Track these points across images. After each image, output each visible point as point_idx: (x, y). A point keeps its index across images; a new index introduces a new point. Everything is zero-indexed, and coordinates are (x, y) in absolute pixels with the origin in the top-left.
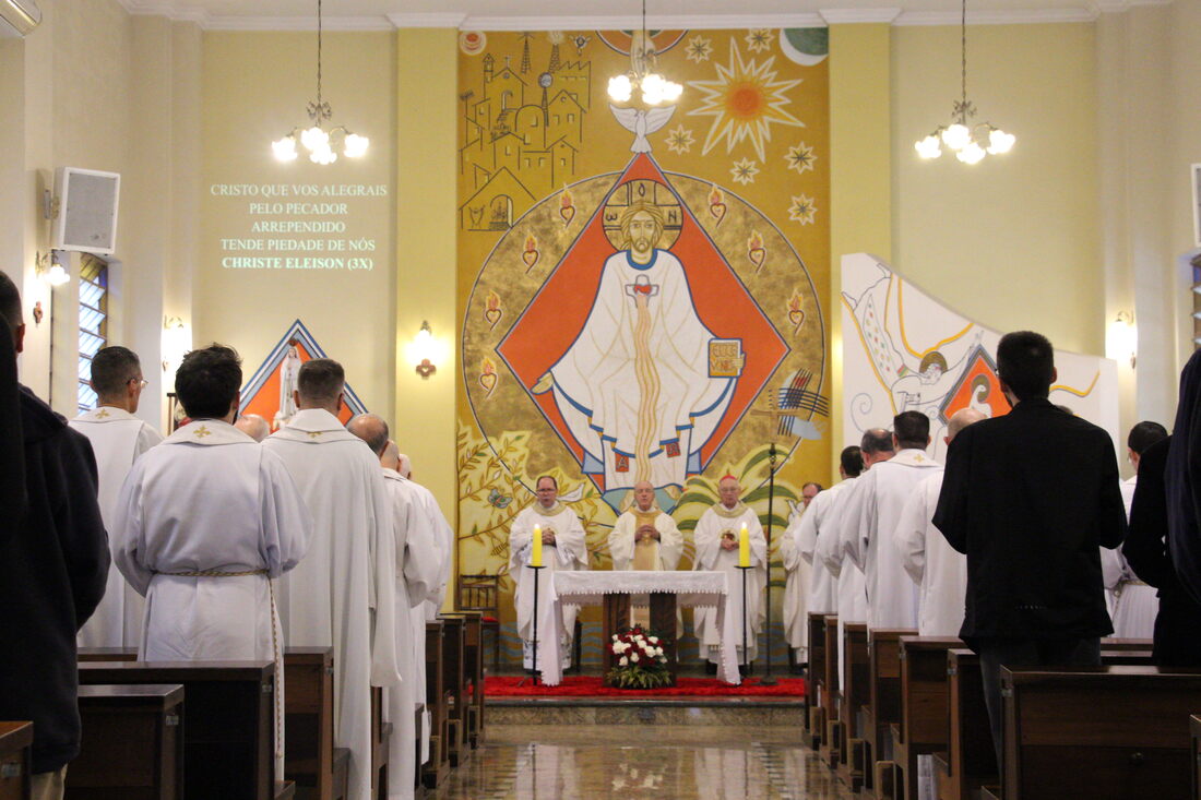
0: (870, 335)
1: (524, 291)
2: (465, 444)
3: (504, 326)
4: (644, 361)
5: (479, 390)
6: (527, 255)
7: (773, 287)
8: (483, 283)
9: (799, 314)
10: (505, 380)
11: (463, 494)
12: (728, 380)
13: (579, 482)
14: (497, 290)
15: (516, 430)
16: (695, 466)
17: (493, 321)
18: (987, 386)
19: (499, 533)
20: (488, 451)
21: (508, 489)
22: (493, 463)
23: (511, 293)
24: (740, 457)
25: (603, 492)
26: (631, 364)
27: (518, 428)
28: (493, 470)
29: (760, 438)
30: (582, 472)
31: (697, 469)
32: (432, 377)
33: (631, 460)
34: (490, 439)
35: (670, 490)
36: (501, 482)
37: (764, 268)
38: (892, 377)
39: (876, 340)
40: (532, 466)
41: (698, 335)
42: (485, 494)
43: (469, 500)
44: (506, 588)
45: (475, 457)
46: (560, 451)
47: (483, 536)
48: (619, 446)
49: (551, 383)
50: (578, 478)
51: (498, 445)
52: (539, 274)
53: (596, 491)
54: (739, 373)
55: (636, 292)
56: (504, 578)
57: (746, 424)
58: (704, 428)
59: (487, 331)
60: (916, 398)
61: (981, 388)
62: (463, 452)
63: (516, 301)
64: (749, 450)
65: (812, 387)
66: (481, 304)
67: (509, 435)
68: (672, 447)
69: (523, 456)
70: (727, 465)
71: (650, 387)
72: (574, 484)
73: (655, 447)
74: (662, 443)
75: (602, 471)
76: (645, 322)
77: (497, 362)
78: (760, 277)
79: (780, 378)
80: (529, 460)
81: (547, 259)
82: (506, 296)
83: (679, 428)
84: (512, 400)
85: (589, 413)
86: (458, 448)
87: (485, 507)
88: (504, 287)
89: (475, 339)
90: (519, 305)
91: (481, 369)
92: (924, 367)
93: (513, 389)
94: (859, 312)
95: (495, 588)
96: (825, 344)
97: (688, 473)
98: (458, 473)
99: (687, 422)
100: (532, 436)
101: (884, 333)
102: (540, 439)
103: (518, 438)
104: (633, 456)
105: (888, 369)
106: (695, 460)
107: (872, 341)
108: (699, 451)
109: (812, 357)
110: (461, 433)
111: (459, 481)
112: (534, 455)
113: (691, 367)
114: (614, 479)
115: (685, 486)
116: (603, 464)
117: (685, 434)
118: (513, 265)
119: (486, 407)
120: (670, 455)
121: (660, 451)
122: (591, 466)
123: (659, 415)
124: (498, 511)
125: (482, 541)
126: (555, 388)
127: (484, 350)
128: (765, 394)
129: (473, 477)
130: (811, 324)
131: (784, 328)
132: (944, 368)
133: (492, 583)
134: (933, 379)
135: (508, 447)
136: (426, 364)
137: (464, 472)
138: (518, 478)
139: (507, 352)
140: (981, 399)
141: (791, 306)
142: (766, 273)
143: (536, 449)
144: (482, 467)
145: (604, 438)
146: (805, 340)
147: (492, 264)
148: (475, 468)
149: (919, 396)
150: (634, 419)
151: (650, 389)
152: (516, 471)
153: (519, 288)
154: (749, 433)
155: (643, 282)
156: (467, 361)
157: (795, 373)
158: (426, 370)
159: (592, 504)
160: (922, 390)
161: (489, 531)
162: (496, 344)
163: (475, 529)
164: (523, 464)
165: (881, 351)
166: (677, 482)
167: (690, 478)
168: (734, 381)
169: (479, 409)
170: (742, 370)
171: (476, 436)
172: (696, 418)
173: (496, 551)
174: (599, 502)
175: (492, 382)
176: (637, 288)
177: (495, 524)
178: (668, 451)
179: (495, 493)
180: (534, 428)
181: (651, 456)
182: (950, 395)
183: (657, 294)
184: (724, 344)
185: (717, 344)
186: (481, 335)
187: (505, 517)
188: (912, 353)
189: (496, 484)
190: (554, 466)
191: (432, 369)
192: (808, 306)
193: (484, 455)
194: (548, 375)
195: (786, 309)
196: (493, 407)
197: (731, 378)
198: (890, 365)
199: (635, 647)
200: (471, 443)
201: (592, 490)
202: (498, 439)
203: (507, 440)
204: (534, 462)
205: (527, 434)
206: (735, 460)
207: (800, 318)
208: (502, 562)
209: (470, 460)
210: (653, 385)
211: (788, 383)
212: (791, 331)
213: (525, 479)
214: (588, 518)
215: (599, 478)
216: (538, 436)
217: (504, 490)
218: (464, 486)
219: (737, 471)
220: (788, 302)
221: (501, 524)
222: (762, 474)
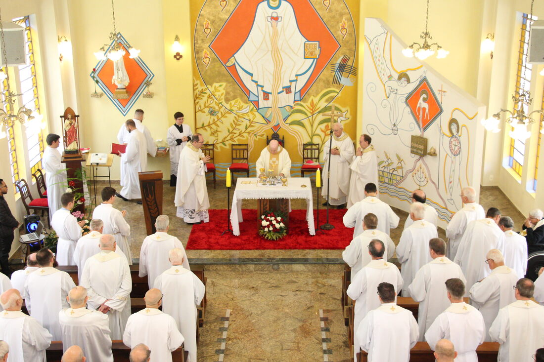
0: (376, 58)
1: (221, 20)
2: (197, 88)
3: (213, 35)
4: (275, 52)
5: (202, 65)
6: (222, 3)
7: (334, 17)
8: (202, 16)
9: (345, 30)
10: (214, 59)
11: (197, 110)
12: (313, 60)
13: (247, 105)
14: (209, 19)
15: (219, 82)
16: (298, 98)
17: (208, 34)
18: (427, 96)
19: (213, 126)
20: (207, 91)
21: (217, 108)
22: (210, 97)
23: (215, 21)
24: (317, 94)
25: (258, 109)
26: (270, 52)
27: (220, 81)
28: (210, 100)
29: (326, 85)
30: (249, 100)
31: (299, 99)
32: (181, 60)
33: (270, 95)
34: (208, 86)
35: (287, 108)
36: (213, 105)
37: (330, 9)
38: (385, 79)
39: (379, 60)
40: (227, 98)
41: (299, 40)
42: (206, 110)
43: (200, 113)
44: (217, 149)
45: (202, 94)
46: (239, 91)
47: (207, 128)
48: (264, 89)
49: (234, 61)
50: (247, 103)
51: (212, 89)
52: (227, 12)
53: (255, 108)
54: (317, 57)
55: (272, 20)
56: (216, 145)
57: (320, 79)
58: (302, 81)
59: (205, 38)
60: (395, 91)
61: (424, 96)
62: (196, 92)
63: (218, 24)
64: (321, 91)
65: (350, 63)
66: (202, 25)
67: (216, 85)
68: (288, 90)
69: (223, 93)
70: (312, 97)
71: (278, 63)
72: (245, 105)
73: (281, 89)
74: (283, 88)
75: (257, 100)
76: (276, 34)
77: (210, 52)
78: (328, 12)
79: (336, 59)
80: (226, 95)
81: (231, 5)
82: (213, 22)
83: (291, 81)
84: (217, 69)
85: (251, 75)
86: (194, 90)
87: (207, 115)
88: (212, 18)
89: (200, 42)
90: (219, 26)
91: (202, 55)
92: (400, 78)
93: (218, 64)
94: (372, 46)
95: (213, 150)
96: (356, 44)
97: (295, 101)
98: (195, 101)
99: (294, 78)
100: (226, 85)
101: (383, 59)
102: (230, 86)
103: (220, 86)
104: (271, 93)
105: (384, 75)
106: (298, 95)
107: (377, 60)
108: (300, 91)
109: (350, 50)
110: (195, 84)
111: (195, 105)
112: (227, 93)
113: (296, 55)
114: (263, 104)
115: (293, 106)
116: (258, 97)
117: (293, 84)
118: (216, 7)
119: (206, 72)
120: (287, 93)
121: (283, 91)
122: (252, 98)
123: (282, 76)
124: (213, 117)
125: (206, 130)
126: (236, 64)
127: (204, 46)
128: (329, 66)
129: (202, 102)
130: (350, 34)
131: (338, 36)
132: (408, 81)
133: (211, 147)
134: (403, 84)
135: (216, 89)
136: (178, 54)
137: (197, 101)
138: (221, 103)
139: (214, 47)
140: (424, 100)
141: (342, 26)
142: (330, 11)
143: (229, 90)
144: (205, 98)
145: (258, 86)
146: (347, 42)
147: (205, 7)
148: (202, 99)
149: (397, 90)
150: (271, 77)
151: (278, 64)
152: (220, 100)
153: (219, 18)
154: (321, 83)
155: (275, 15)
156: (196, 51)
157: (342, 57)
158: (178, 56)
159: (253, 114)
160: (398, 88)
161: (209, 125)
162: (209, 44)
163: (203, 124)
164: (223, 97)
165: (381, 66)
166: (290, 105)
167: (295, 103)
168: (316, 60)
169: (202, 73)
170: (319, 55)
171: (202, 85)
172: (298, 77)
173: (212, 134)
174: (256, 113)
175: (208, 61)
176: (272, 18)
177: (211, 122)
178: (286, 91)
179: (211, 110)
180: (227, 81)
181: (279, 93)
182: (410, 94)
183: (281, 21)
184: (311, 44)
185: (308, 44)
186: (202, 40)
187: (216, 120)
188: (395, 70)
189: (211, 106)
190: (237, 98)
191: (181, 57)
192: (349, 27)
193: (206, 93)
194: (233, 57)
195: (339, 28)
196: (209, 72)
197: (314, 59)
198: (385, 73)
199: (271, 224)
200: (200, 88)
201: (253, 108)
202: (212, 86)
203: (215, 86)
204: (228, 96)
205: (224, 84)
206: (315, 95)
207: (345, 32)
208: (215, 138)
209: (200, 95)
210: (280, 62)
211: (339, 61)
212: (341, 38)
213: (224, 103)
214: (252, 120)
215: (256, 103)
216: (229, 85)
217: (215, 108)
218: (197, 107)
219: (316, 100)
220: (340, 24)
221: (214, 123)
222: (327, 101)
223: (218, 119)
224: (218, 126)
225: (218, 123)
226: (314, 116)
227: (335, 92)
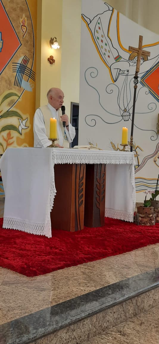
0: (98, 38)
7: (15, 10)
9: (25, 28)
29: (9, 86)
38: (111, 61)
39: (102, 41)
57: (2, 77)
60: (126, 72)
64: (4, 92)
65: (29, 66)
92: (132, 57)
94: (92, 26)
96: (34, 46)
101: (107, 38)
105: (109, 56)
107: (99, 41)
109: (30, 51)
128: (11, 64)
130: (29, 34)
131: (19, 33)
132: (146, 58)
141: (22, 22)
146: (27, 42)
149: (128, 71)
157: (23, 57)
170: (1, 49)
182: (149, 72)
188: (125, 49)
192: (28, 25)
195: (20, 24)
198: (110, 55)
207: (25, 30)
211: (20, 61)
212: (22, 35)
220: (21, 20)
222: (9, 104)
227: (16, 95)
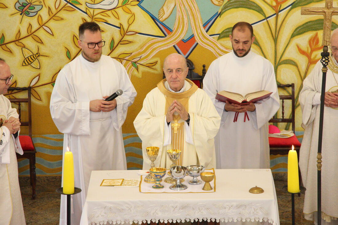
19: (29, 43)
44: (40, 100)
47: (12, 46)
56: (36, 89)
95: (28, 101)
124: (27, 20)
125: (11, 52)
133: (23, 95)
159: (129, 12)
161: (17, 40)
163: (3, 38)
173: (27, 62)
174: (136, 10)
177: (24, 33)
187: (35, 26)
208: (36, 72)
214: (125, 27)
221: (31, 34)
223: (42, 25)
224: (42, 43)
225: (41, 34)
226: (282, 14)
